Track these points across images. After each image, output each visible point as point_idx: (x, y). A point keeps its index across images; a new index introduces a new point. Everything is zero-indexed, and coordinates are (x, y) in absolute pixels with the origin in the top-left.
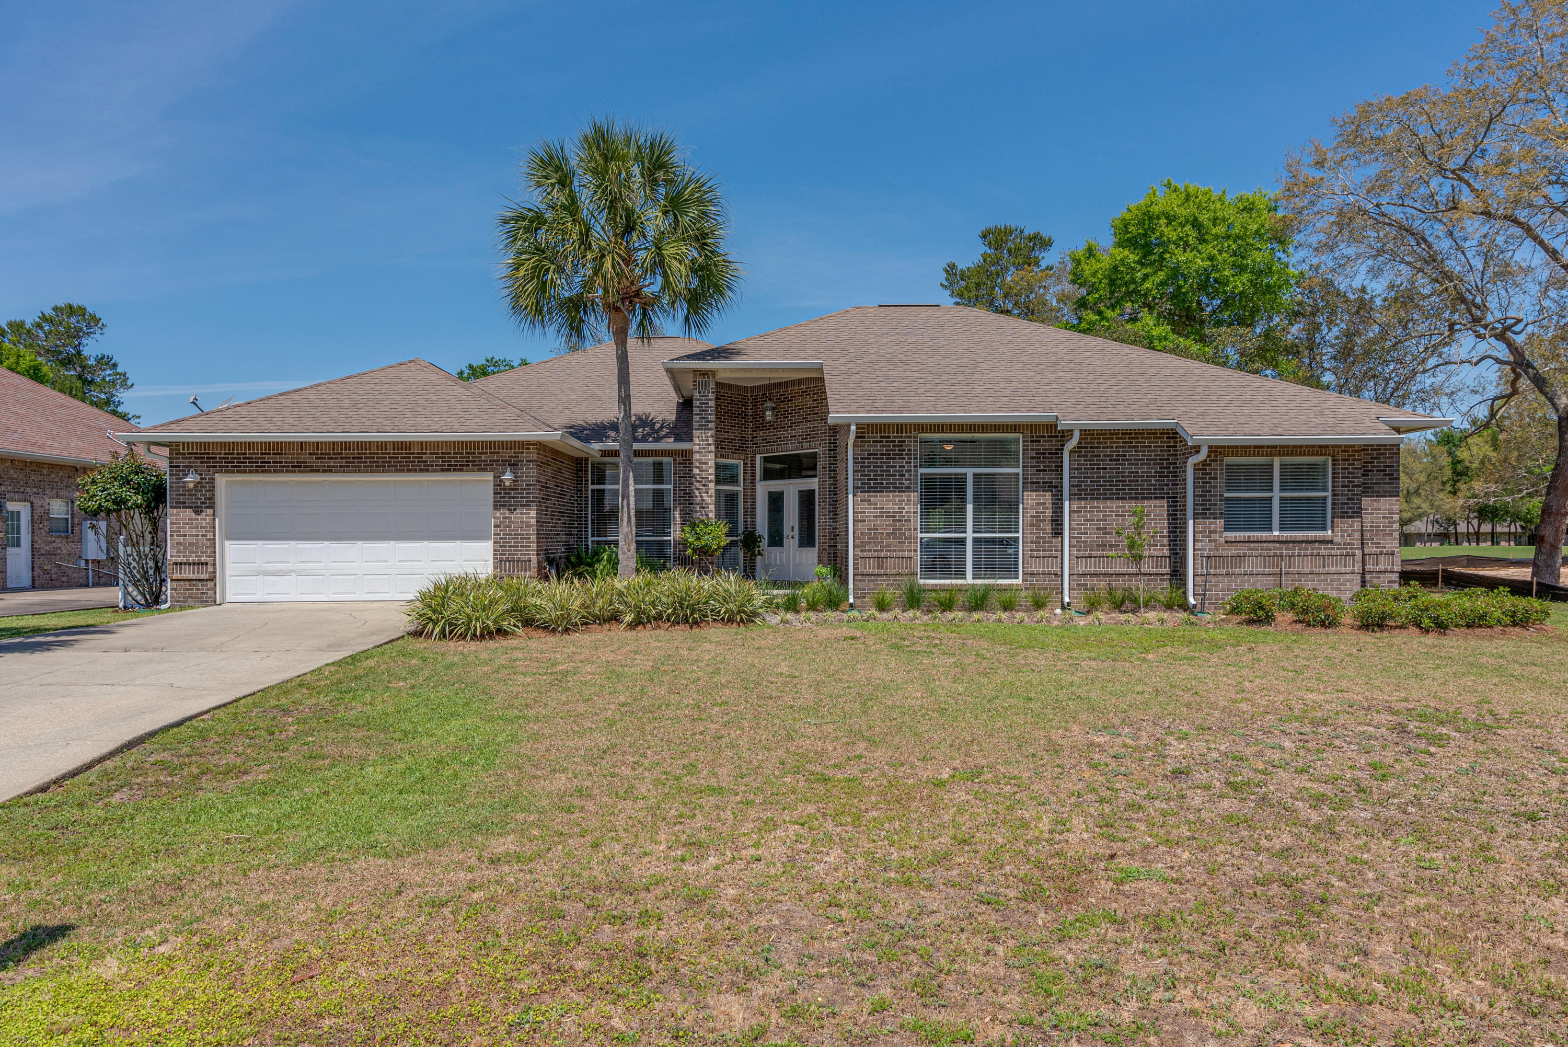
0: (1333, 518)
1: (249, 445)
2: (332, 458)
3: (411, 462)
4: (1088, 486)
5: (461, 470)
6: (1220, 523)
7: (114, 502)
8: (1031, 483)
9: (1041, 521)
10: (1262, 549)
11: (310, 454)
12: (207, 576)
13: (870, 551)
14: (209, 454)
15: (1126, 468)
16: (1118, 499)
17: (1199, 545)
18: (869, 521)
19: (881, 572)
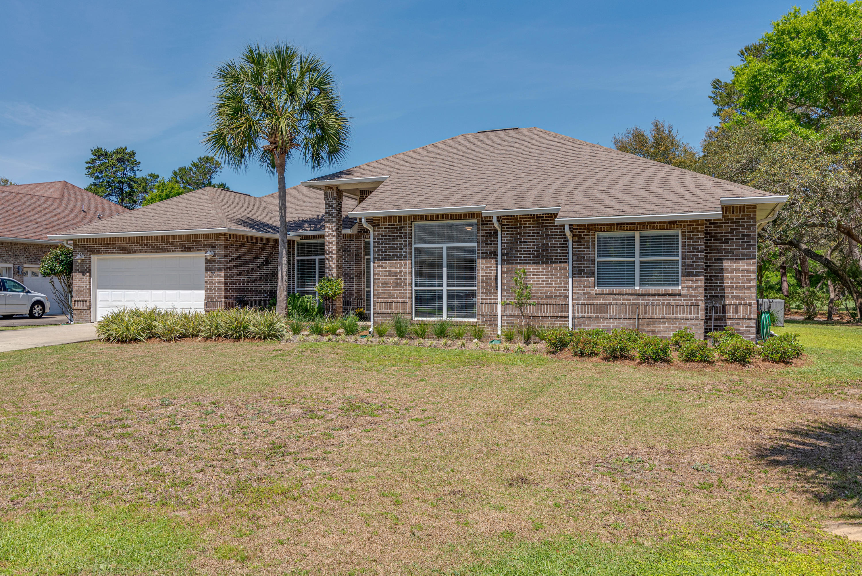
0: (682, 276)
1: (103, 239)
2: (136, 246)
3: (169, 247)
4: (514, 254)
5: (190, 251)
7: (50, 270)
8: (482, 253)
11: (127, 244)
12: (86, 308)
13: (382, 298)
14: (87, 245)
15: (540, 241)
16: (534, 263)
17: (576, 296)
18: (382, 279)
19: (389, 311)
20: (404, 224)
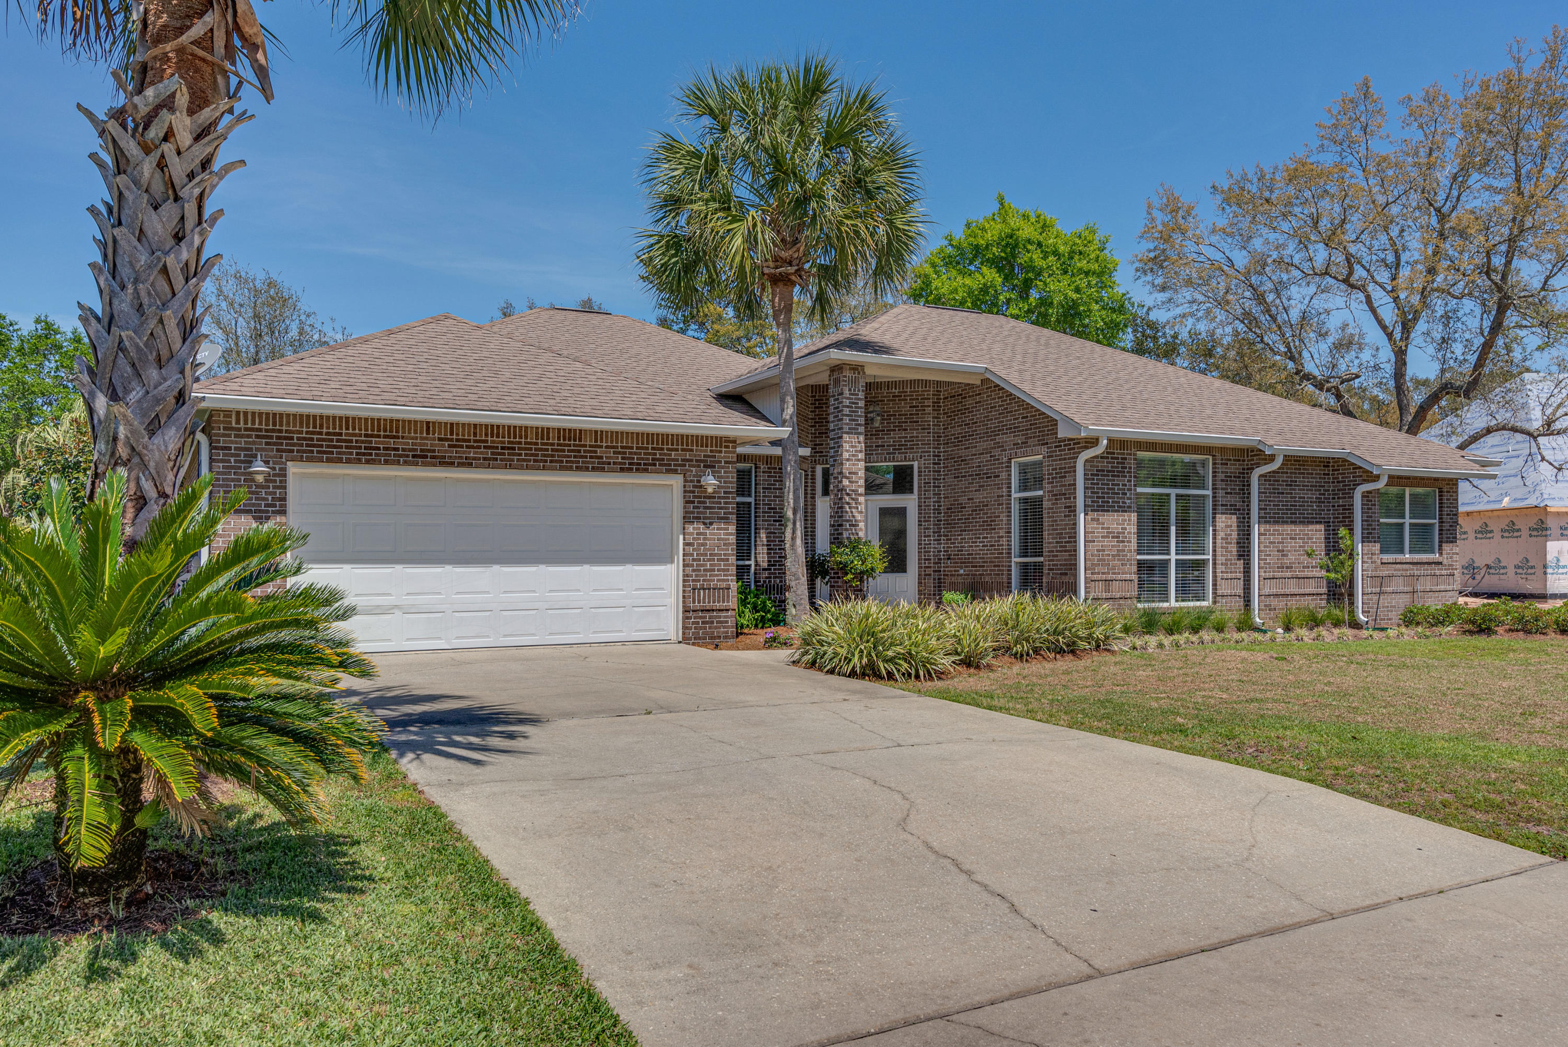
0: (1441, 542)
2: (473, 447)
3: (582, 457)
4: (1272, 509)
5: (646, 470)
6: (1378, 546)
8: (1222, 505)
9: (1229, 543)
10: (1402, 570)
11: (440, 439)
13: (1098, 573)
14: (280, 431)
15: (1297, 492)
16: (1291, 522)
17: (1366, 565)
18: (1098, 541)
19: (1109, 595)
20: (1128, 454)
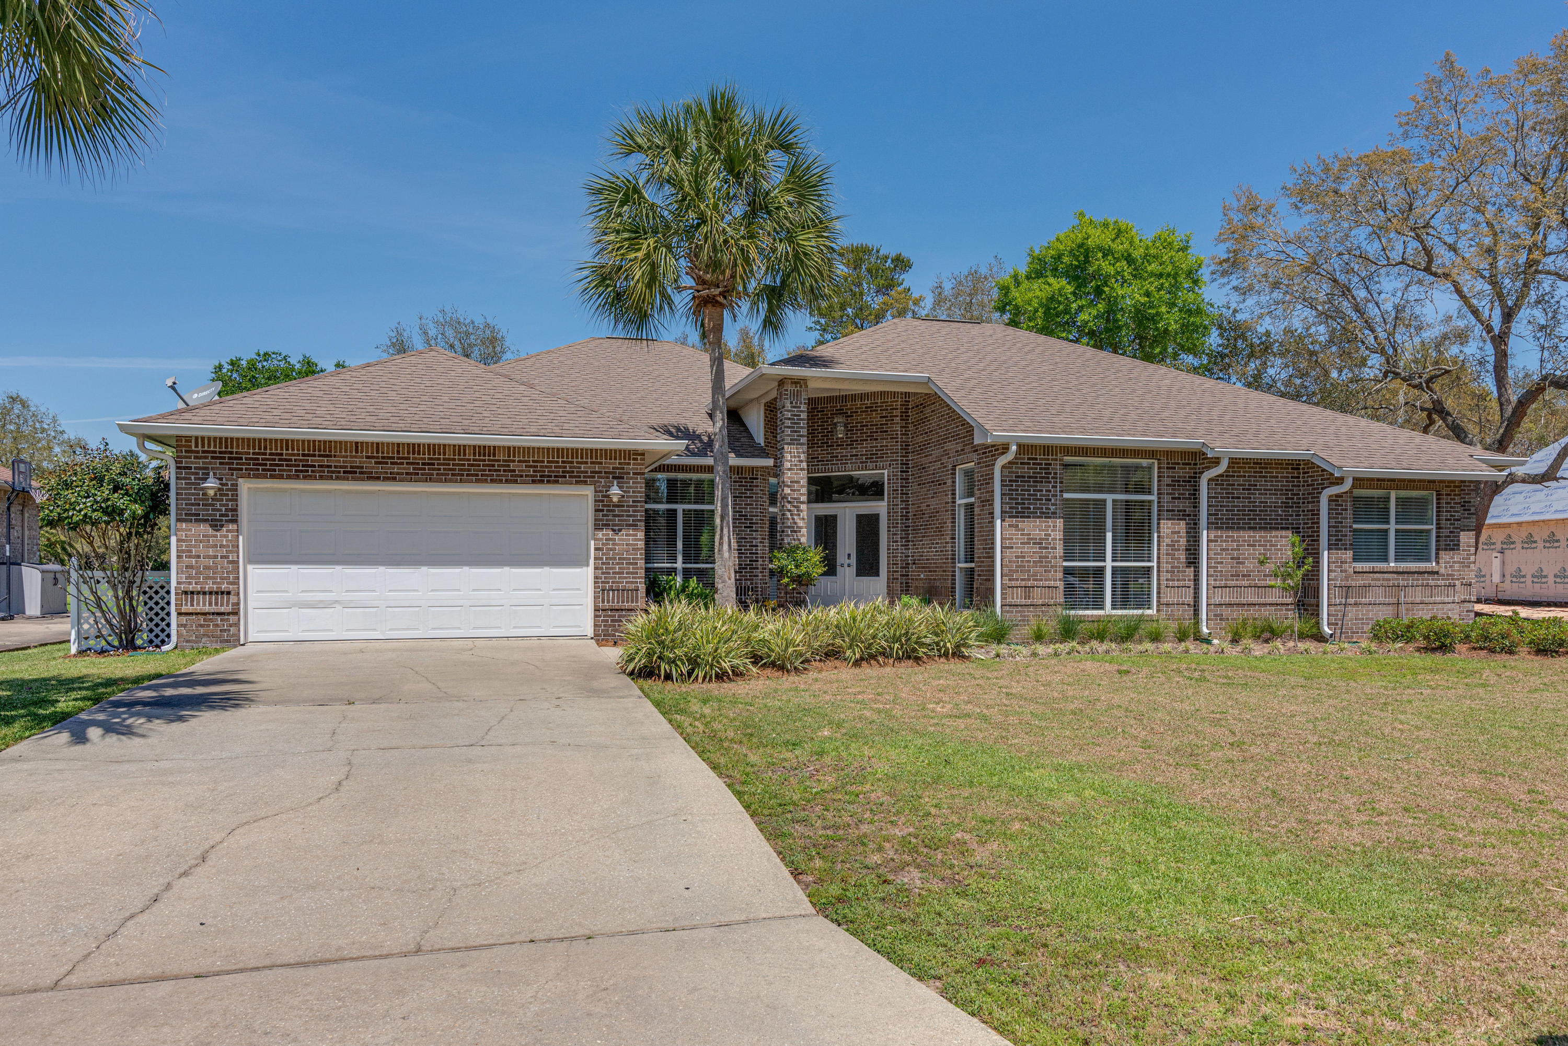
0: (1438, 550)
1: (287, 443)
2: (396, 463)
3: (496, 471)
4: (1224, 515)
5: (557, 482)
6: (1349, 554)
8: (1168, 511)
9: (1176, 550)
10: (1383, 580)
11: (368, 457)
12: (229, 609)
13: (1017, 580)
14: (231, 453)
15: (1257, 497)
17: (1333, 575)
18: (1017, 548)
19: (1029, 602)
20: (1052, 460)
